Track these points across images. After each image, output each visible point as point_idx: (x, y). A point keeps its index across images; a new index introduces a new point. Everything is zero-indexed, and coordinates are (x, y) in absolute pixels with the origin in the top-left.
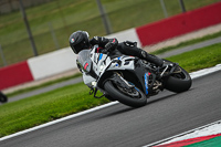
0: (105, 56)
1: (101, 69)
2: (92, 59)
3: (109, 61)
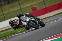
2: (25, 18)
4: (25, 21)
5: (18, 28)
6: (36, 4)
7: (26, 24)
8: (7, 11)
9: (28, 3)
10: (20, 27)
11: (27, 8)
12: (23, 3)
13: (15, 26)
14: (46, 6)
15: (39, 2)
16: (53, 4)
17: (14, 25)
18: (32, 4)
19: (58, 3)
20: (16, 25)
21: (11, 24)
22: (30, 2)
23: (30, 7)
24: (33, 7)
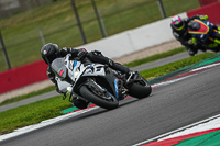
0: (79, 63)
1: (76, 75)
2: (67, 66)
3: (83, 68)
4: (68, 79)
5: (204, 50)
7: (70, 89)
8: (111, 6)
10: (211, 46)
13: (192, 41)
17: (190, 36)
20: (197, 37)
21: (178, 32)
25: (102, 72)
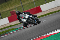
2: (24, 15)
3: (28, 16)
6: (15, 8)
7: (25, 21)
9: (7, 8)
11: (6, 13)
12: (2, 8)
14: (24, 10)
15: (17, 6)
16: (31, 9)
18: (11, 8)
19: (36, 7)
22: (9, 7)
23: (9, 11)
24: (12, 11)
25: (32, 17)
